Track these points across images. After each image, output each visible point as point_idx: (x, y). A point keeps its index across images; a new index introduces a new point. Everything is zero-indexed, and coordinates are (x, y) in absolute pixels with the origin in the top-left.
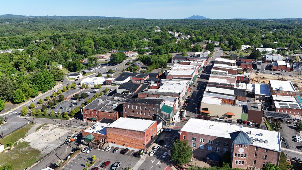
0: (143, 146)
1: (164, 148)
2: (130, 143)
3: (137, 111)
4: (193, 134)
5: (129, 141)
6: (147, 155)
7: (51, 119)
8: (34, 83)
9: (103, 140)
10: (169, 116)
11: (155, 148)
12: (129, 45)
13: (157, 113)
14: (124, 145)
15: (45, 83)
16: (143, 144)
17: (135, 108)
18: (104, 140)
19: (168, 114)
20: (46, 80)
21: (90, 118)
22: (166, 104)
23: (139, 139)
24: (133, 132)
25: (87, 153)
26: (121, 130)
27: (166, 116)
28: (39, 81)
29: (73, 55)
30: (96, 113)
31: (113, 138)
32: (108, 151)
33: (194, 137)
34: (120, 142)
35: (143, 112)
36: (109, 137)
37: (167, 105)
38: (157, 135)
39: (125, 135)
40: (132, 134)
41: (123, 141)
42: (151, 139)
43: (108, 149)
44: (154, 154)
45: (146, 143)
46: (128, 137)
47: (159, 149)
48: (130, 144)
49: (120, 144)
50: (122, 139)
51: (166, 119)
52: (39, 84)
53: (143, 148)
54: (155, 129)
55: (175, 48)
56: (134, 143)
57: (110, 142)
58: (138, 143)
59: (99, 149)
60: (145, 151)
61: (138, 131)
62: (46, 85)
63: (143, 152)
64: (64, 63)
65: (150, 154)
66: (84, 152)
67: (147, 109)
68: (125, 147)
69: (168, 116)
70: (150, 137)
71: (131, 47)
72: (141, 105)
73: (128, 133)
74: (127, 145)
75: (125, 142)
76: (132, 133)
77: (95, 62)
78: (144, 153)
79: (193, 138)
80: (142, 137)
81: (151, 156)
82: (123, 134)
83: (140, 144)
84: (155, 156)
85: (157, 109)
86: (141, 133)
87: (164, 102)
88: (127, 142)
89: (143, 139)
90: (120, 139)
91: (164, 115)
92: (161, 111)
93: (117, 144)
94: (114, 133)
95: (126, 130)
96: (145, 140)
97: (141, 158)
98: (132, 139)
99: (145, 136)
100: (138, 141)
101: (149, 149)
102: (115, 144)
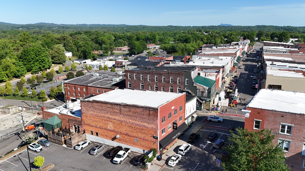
0: (154, 143)
1: (200, 150)
2: (127, 135)
3: (149, 85)
4: (283, 115)
5: (124, 130)
6: (162, 162)
7: (22, 101)
8: (21, 60)
9: (76, 128)
10: (209, 92)
11: (182, 148)
12: (152, 39)
13: (185, 86)
14: (114, 139)
15: (36, 61)
16: (154, 137)
17: (145, 79)
18: (78, 127)
19: (207, 88)
20: (38, 58)
21: (75, 98)
22: (201, 75)
23: (146, 124)
24: (133, 109)
25: (36, 151)
26: (108, 106)
27: (203, 92)
28: (28, 58)
29: (86, 43)
30: (84, 90)
31: (93, 124)
32: (80, 149)
33: (287, 124)
34: (106, 133)
35: (160, 87)
36: (86, 122)
37: (204, 76)
38: (184, 123)
39: (117, 118)
40: (131, 114)
41: (113, 131)
42: (173, 128)
43: (81, 146)
44: (177, 161)
45: (161, 136)
46: (121, 122)
47: (189, 153)
48: (127, 137)
49: (106, 137)
50: (110, 126)
51: (202, 98)
52: (28, 61)
53: (154, 147)
54: (180, 109)
55: (206, 39)
56: (135, 134)
57: (88, 133)
58: (142, 136)
59: (64, 145)
60: (158, 155)
61: (142, 107)
62: (37, 64)
63: (154, 155)
64: (75, 52)
65: (169, 162)
66: (31, 148)
67: (166, 80)
68: (115, 144)
69: (207, 92)
70: (170, 125)
71: (154, 41)
72: (156, 74)
73: (122, 112)
74: (120, 140)
75: (117, 133)
76: (130, 111)
77: (111, 52)
78: (155, 159)
79: (283, 127)
80: (152, 121)
81: (172, 166)
82: (112, 115)
83: (148, 138)
84: (180, 167)
85: (186, 80)
86: (149, 110)
87: (199, 72)
88: (120, 132)
89: (153, 126)
90: (107, 125)
91: (198, 90)
92: (193, 83)
93: (101, 137)
94: (96, 113)
95: (119, 106)
96: (158, 129)
97: (147, 168)
98: (130, 125)
99: (159, 120)
100: (143, 131)
101: (167, 149)
102: (97, 137)
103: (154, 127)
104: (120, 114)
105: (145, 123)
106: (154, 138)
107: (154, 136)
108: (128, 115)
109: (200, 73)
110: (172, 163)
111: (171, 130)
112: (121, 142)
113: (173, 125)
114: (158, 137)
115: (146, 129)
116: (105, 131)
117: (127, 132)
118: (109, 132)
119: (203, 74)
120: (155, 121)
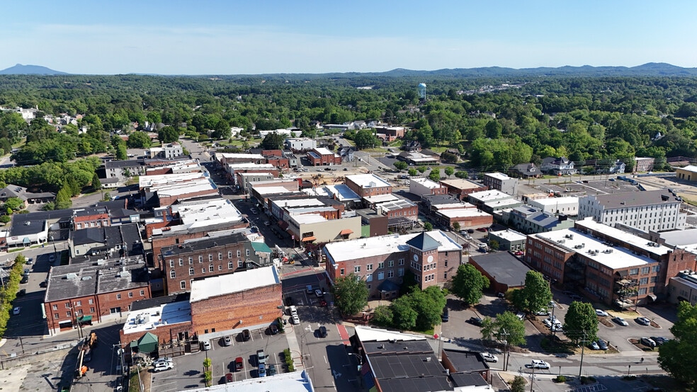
0: (278, 313)
4: (355, 261)
5: (246, 314)
9: (181, 336)
11: (293, 310)
13: (246, 258)
14: (236, 326)
16: (278, 308)
17: (196, 262)
18: (186, 333)
21: (69, 321)
23: (270, 300)
24: (256, 292)
26: (228, 297)
27: (265, 259)
30: (90, 302)
31: (209, 322)
32: (210, 348)
33: (357, 266)
34: (225, 324)
35: (216, 266)
39: (239, 305)
40: (255, 296)
47: (298, 311)
48: (250, 319)
49: (226, 328)
53: (278, 316)
56: (259, 313)
57: (201, 334)
58: (267, 311)
59: (187, 354)
61: (266, 286)
65: (296, 321)
66: (160, 369)
67: (224, 256)
68: (237, 330)
72: (209, 252)
73: (245, 297)
74: (244, 324)
76: (254, 294)
79: (356, 268)
80: (276, 295)
82: (233, 304)
83: (272, 311)
85: (247, 250)
86: (273, 287)
88: (243, 317)
89: (277, 298)
90: (226, 316)
91: (260, 258)
92: (255, 251)
93: (219, 331)
94: (212, 310)
95: (241, 293)
98: (253, 307)
100: (268, 307)
102: (215, 333)
104: (243, 300)
108: (251, 298)
112: (243, 326)
115: (270, 304)
117: (251, 314)
118: (229, 322)
120: (279, 294)
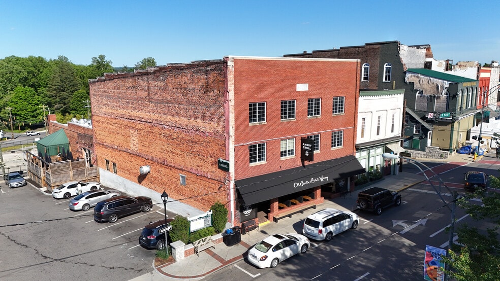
0: (221, 185)
2: (163, 164)
5: (157, 149)
6: (236, 251)
10: (452, 95)
13: (381, 86)
14: (141, 178)
16: (219, 165)
19: (447, 84)
22: (434, 68)
27: (431, 99)
34: (128, 162)
36: (99, 138)
37: (441, 70)
38: (353, 158)
39: (144, 114)
40: (168, 95)
41: (138, 156)
42: (303, 156)
45: (242, 163)
46: (152, 124)
48: (163, 170)
49: (127, 172)
53: (219, 198)
54: (337, 107)
56: (178, 161)
57: (102, 164)
58: (193, 163)
61: (190, 66)
70: (290, 143)
73: (152, 94)
74: (152, 181)
75: (145, 160)
78: (220, 236)
80: (213, 110)
81: (258, 267)
82: (135, 108)
83: (206, 170)
84: (288, 270)
85: (385, 66)
86: (206, 72)
87: (428, 60)
88: (150, 158)
89: (216, 124)
90: (128, 139)
91: (417, 95)
92: (405, 73)
93: (121, 175)
94: (110, 111)
95: (145, 78)
96: (228, 133)
97: (173, 260)
98: (168, 133)
99: (232, 103)
100: (197, 147)
101: (275, 220)
102: (115, 174)
103: (219, 129)
104: (149, 101)
105: (198, 120)
106: (220, 167)
107: (219, 162)
108: (162, 102)
109: (430, 63)
110: (260, 254)
111: (294, 160)
112: (153, 186)
113: (302, 146)
114: (228, 164)
115: (202, 139)
116: (126, 156)
117: (165, 155)
118: (133, 159)
119: (439, 66)
120: (220, 106)
